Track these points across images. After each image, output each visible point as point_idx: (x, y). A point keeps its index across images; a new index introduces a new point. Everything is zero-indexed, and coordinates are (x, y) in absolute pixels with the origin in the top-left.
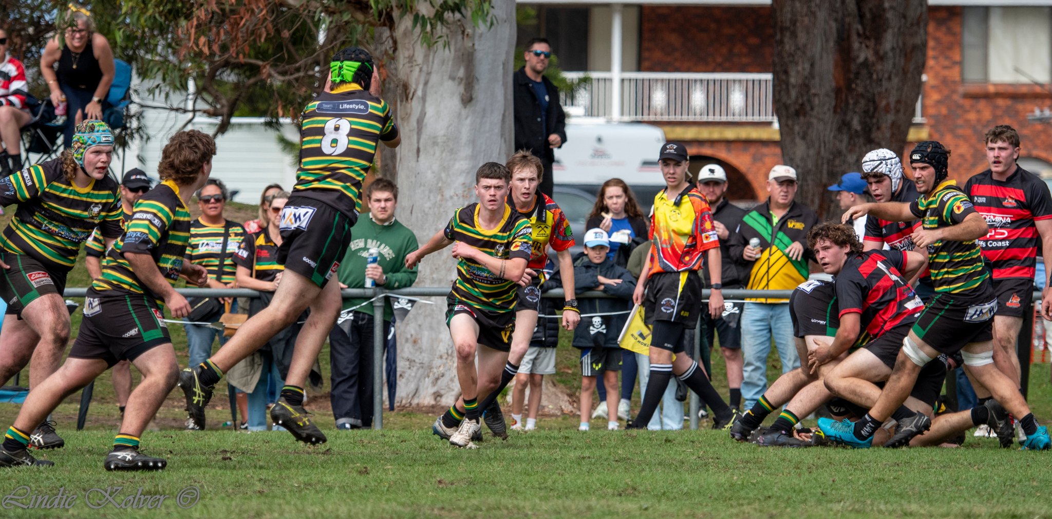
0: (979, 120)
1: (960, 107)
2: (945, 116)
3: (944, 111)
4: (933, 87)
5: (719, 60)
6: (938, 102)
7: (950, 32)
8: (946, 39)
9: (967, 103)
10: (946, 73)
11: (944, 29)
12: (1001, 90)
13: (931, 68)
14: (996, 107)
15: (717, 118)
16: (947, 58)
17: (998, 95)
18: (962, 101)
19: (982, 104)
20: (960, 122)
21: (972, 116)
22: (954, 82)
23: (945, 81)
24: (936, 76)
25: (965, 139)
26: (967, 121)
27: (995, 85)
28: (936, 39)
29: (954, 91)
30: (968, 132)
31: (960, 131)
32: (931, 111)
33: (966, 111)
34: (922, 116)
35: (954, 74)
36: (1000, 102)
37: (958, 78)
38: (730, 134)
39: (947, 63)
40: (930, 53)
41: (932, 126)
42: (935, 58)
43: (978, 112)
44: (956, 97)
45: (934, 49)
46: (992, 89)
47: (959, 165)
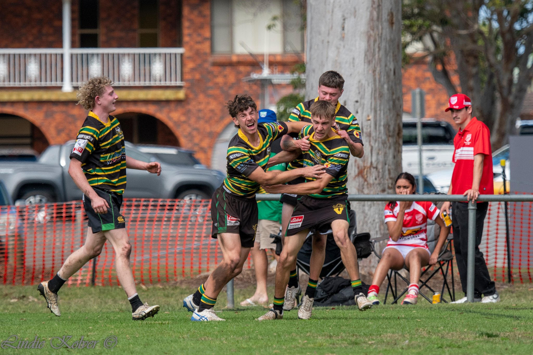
0: (225, 83)
1: (210, 72)
2: (199, 81)
3: (197, 76)
4: (189, 58)
5: (31, 38)
6: (193, 70)
7: (201, 15)
8: (198, 20)
9: (216, 70)
10: (198, 46)
11: (196, 12)
12: (241, 59)
13: (187, 43)
14: (239, 73)
15: (17, 84)
16: (199, 35)
17: (240, 63)
18: (211, 68)
19: (228, 70)
20: (210, 84)
21: (220, 80)
22: (205, 54)
23: (198, 53)
24: (191, 49)
25: (215, 97)
26: (217, 84)
27: (238, 55)
28: (190, 21)
29: (205, 61)
30: (217, 92)
31: (211, 92)
32: (187, 77)
33: (216, 76)
34: (182, 80)
35: (206, 47)
36: (242, 69)
37: (208, 50)
38: (26, 96)
39: (199, 39)
40: (186, 31)
41: (188, 88)
42: (190, 35)
43: (225, 76)
44: (207, 65)
45: (189, 28)
46: (234, 59)
47: (210, 118)
